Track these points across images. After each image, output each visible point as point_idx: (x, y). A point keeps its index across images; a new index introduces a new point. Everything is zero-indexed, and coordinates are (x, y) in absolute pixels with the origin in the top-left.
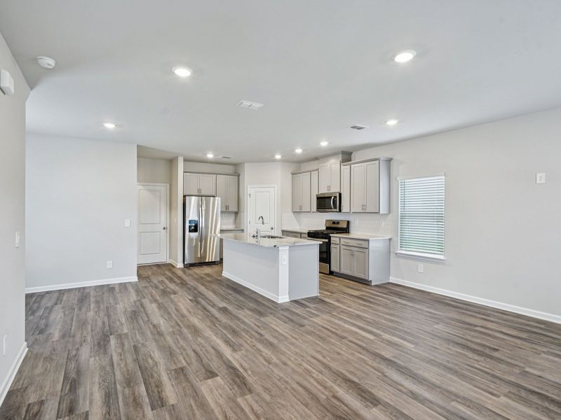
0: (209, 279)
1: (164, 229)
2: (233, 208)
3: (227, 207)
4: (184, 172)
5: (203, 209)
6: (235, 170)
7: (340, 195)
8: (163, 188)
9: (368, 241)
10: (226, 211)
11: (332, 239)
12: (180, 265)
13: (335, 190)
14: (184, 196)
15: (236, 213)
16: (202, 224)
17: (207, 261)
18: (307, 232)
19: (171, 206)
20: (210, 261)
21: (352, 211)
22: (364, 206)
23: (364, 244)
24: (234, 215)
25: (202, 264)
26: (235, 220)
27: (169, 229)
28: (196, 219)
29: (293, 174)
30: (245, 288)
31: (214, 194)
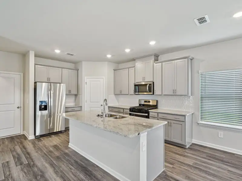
0: (57, 154)
1: (18, 108)
2: (74, 92)
3: (70, 91)
4: (35, 64)
5: (52, 92)
6: (76, 66)
7: (153, 83)
8: (17, 77)
9: (185, 116)
10: (69, 94)
11: (150, 113)
12: (31, 137)
13: (148, 79)
14: (35, 83)
15: (76, 95)
16: (51, 104)
17: (55, 131)
18: (129, 108)
19: (24, 90)
20: (57, 131)
21: (164, 94)
22: (174, 91)
23: (182, 118)
24: (74, 97)
25: (50, 134)
26: (75, 100)
27: (23, 108)
28: (46, 100)
29: (114, 70)
30: (94, 165)
31: (60, 82)
